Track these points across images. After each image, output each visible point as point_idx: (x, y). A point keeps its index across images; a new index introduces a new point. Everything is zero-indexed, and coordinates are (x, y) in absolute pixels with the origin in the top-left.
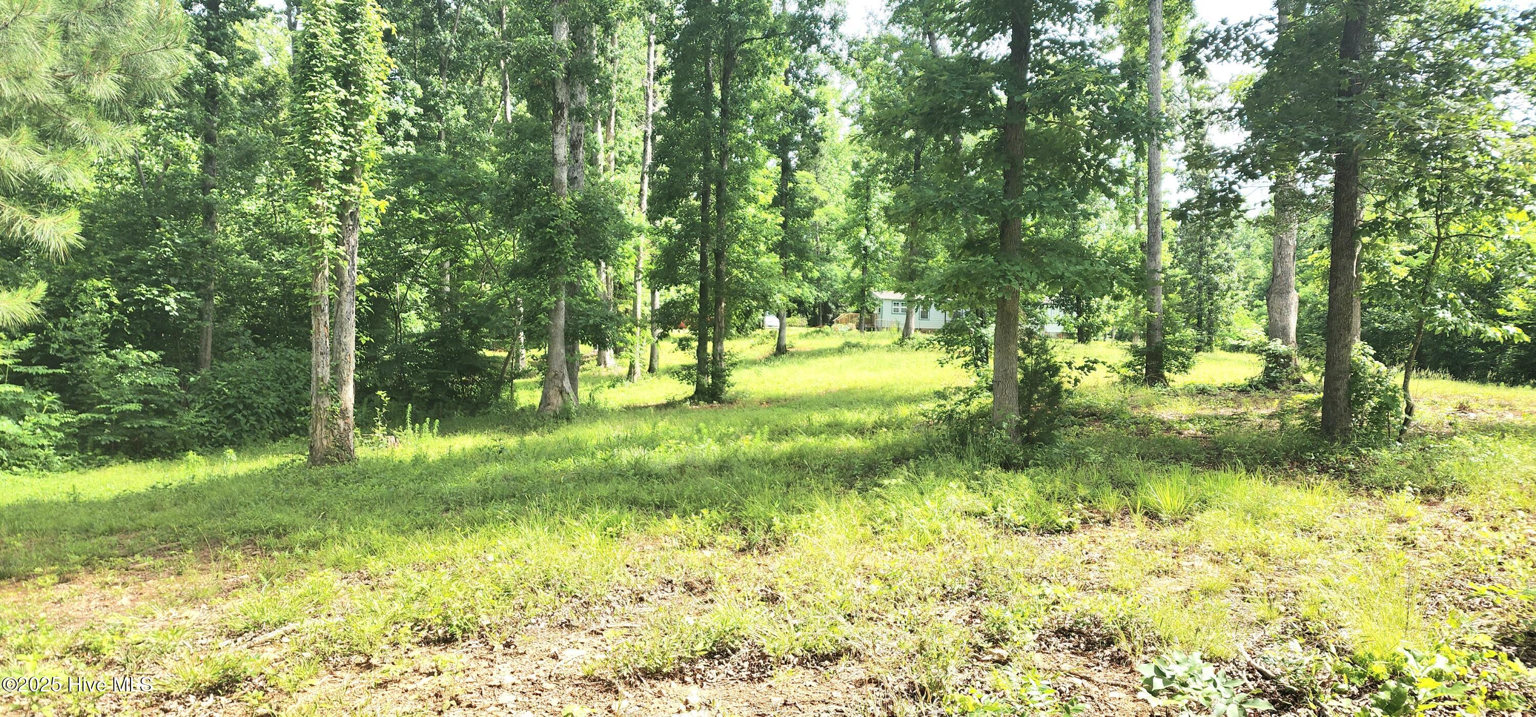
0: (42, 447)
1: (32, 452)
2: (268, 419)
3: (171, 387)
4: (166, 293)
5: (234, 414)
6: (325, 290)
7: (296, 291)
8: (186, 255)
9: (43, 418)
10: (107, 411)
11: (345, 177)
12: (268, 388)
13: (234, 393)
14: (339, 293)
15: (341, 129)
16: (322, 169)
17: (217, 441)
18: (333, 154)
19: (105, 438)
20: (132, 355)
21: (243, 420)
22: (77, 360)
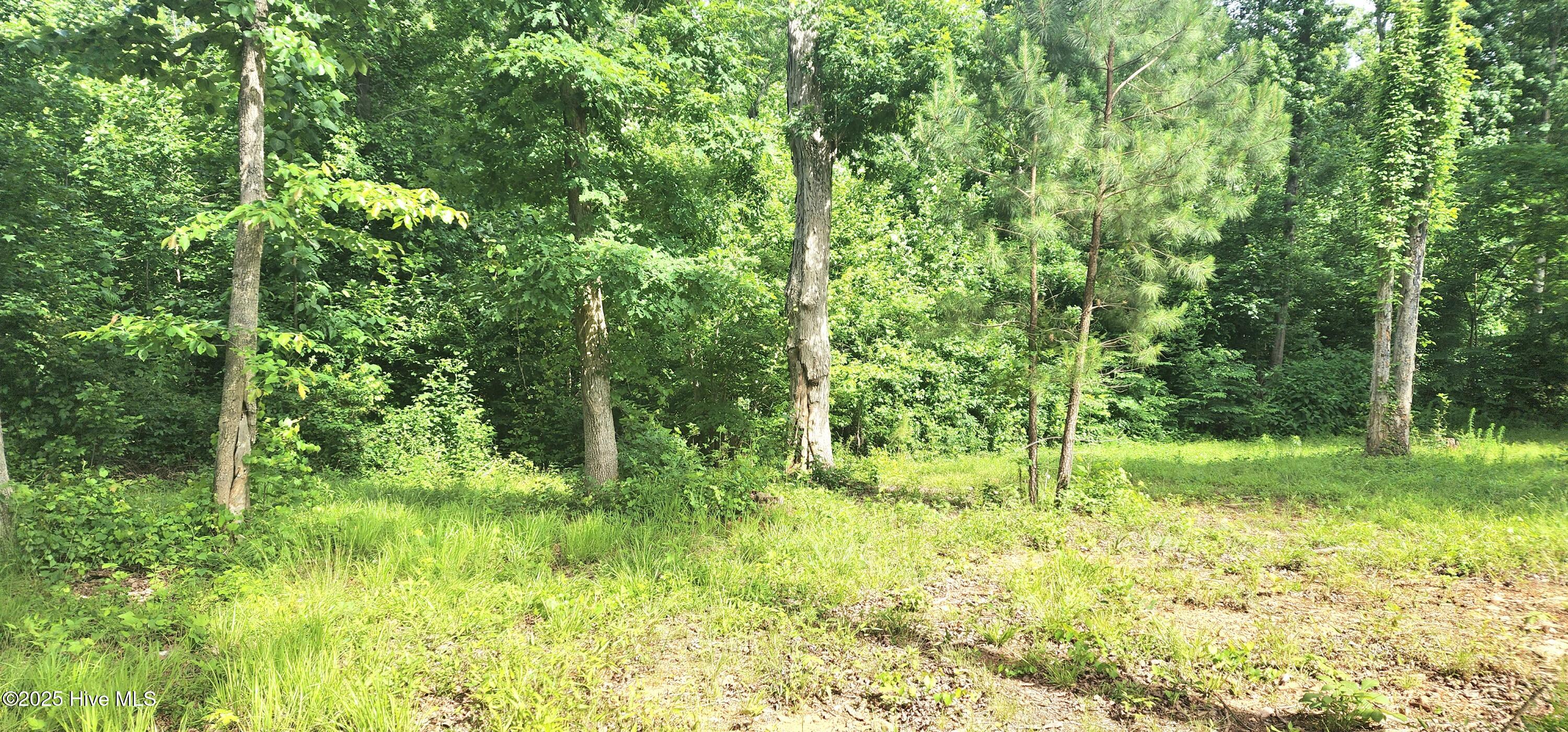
0: (1153, 422)
1: (1146, 425)
2: (1331, 413)
3: (1248, 380)
4: (1249, 300)
5: (1300, 407)
6: (1388, 298)
7: (1362, 300)
8: (1267, 266)
9: (1154, 399)
10: (1200, 397)
11: (1416, 194)
12: (1333, 386)
13: (1302, 389)
14: (1402, 300)
15: (1415, 149)
16: (1394, 188)
17: (1285, 431)
18: (1406, 173)
19: (1197, 420)
20: (1221, 353)
21: (1308, 414)
22: (1179, 355)
